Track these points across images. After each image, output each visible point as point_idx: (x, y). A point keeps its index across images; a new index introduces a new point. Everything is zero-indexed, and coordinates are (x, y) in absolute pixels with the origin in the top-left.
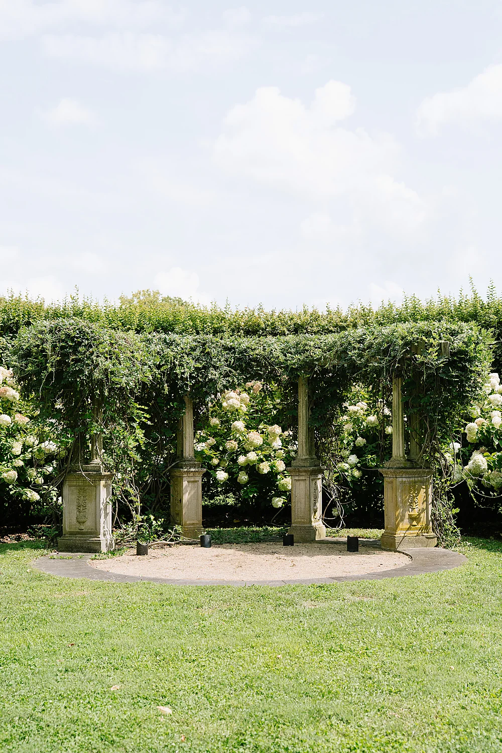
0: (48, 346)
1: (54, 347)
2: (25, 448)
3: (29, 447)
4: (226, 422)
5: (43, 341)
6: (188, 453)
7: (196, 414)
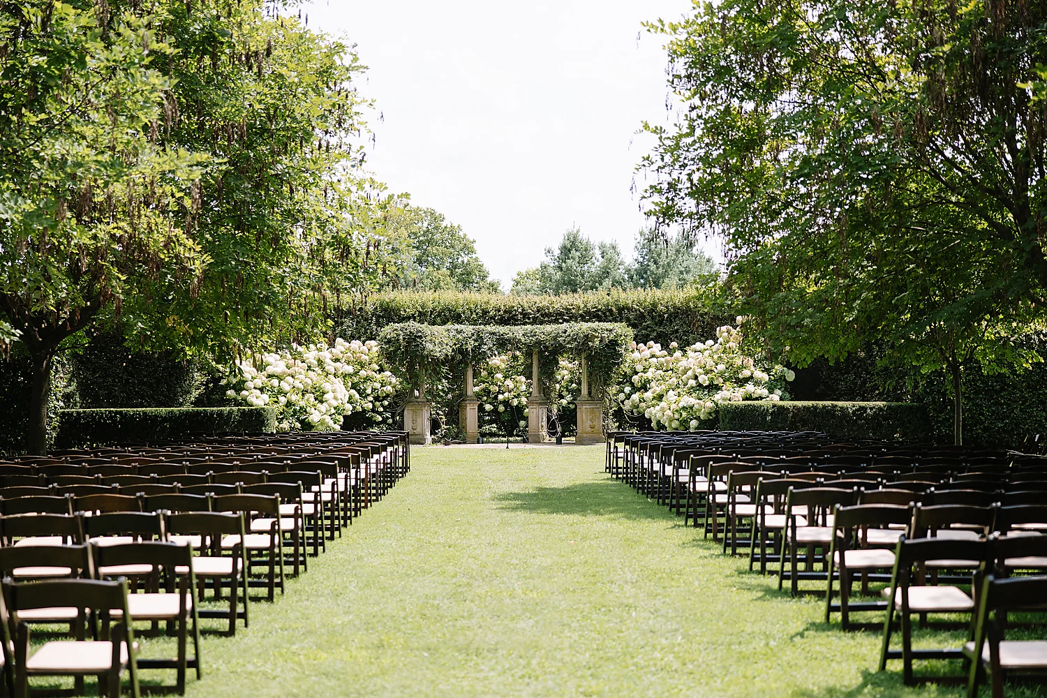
0: (401, 337)
1: (404, 339)
2: (374, 390)
3: (375, 389)
4: (491, 374)
5: (398, 335)
6: (469, 393)
7: (474, 370)
